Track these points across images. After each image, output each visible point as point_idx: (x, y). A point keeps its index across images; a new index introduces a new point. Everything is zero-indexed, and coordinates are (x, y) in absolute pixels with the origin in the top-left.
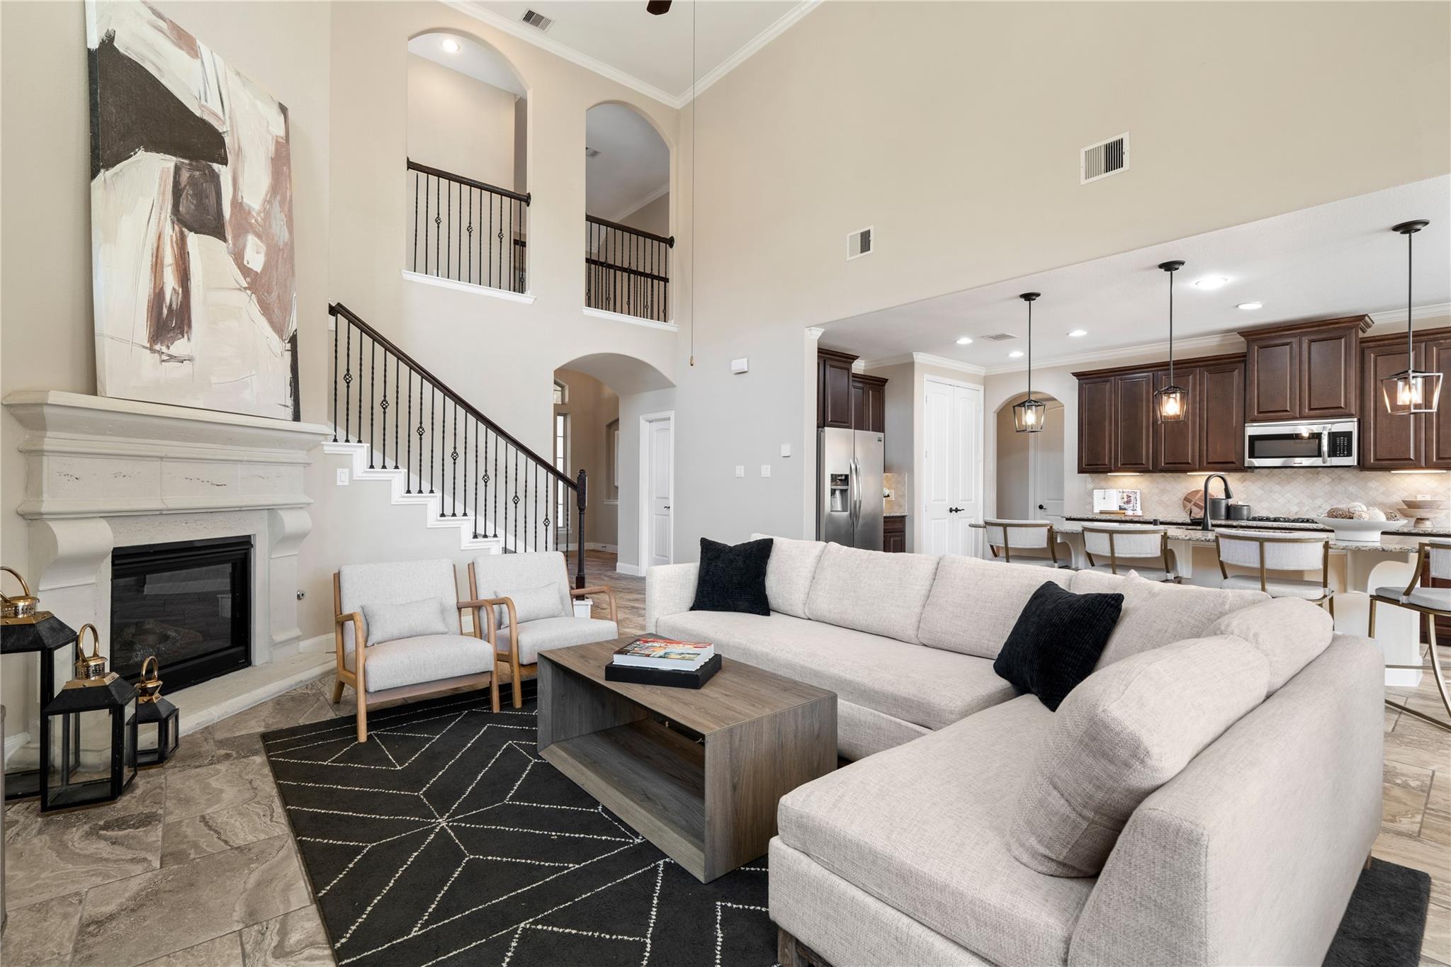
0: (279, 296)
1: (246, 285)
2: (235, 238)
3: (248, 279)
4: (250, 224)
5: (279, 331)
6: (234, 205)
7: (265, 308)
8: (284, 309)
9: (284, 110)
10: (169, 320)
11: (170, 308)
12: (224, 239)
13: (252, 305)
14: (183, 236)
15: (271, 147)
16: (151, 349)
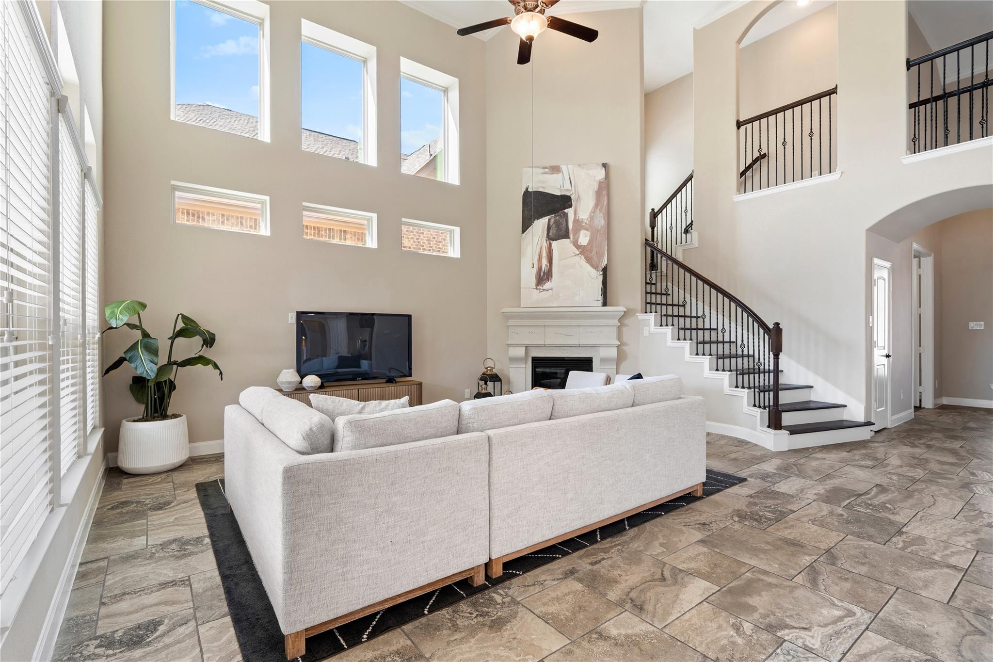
0: (596, 252)
1: (579, 253)
2: (574, 235)
3: (580, 250)
4: (583, 226)
5: (595, 267)
6: (574, 222)
7: (589, 260)
8: (600, 256)
9: (604, 165)
10: (544, 277)
11: (544, 273)
12: (568, 237)
13: (582, 261)
14: (550, 244)
15: (596, 187)
16: (536, 289)
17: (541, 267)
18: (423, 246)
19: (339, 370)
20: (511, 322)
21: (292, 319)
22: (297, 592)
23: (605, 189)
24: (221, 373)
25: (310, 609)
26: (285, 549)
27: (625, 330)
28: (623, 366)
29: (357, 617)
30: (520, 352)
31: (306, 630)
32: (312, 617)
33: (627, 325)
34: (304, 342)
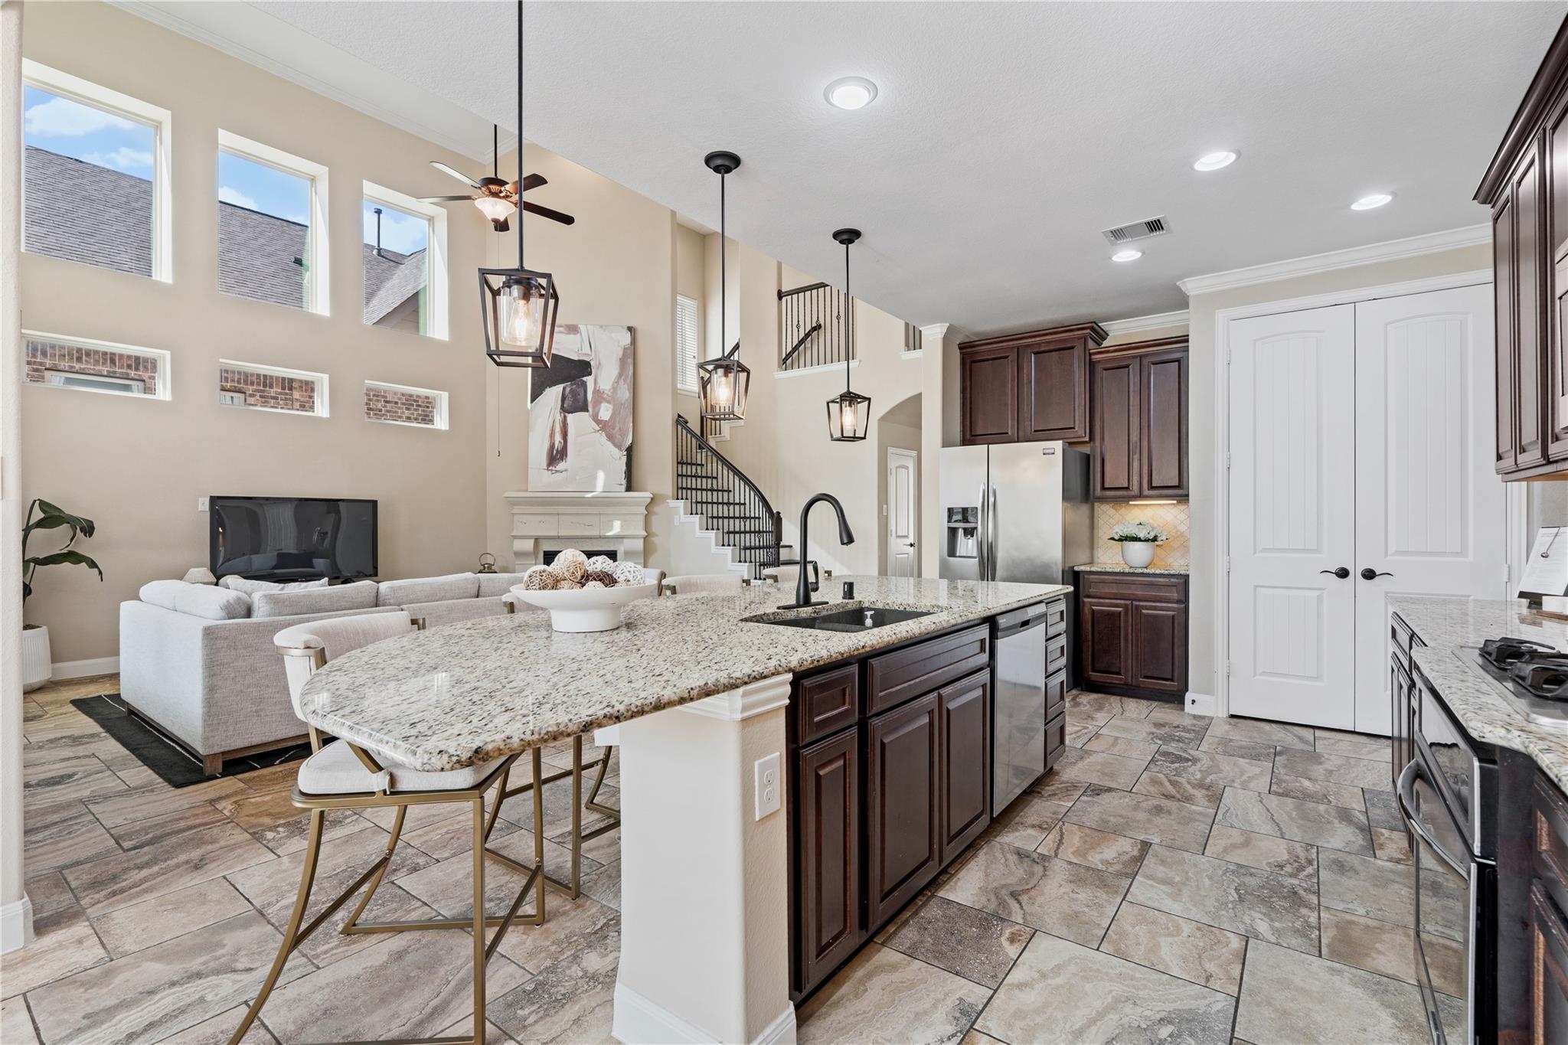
0: (620, 429)
1: (599, 428)
2: (594, 408)
3: (600, 425)
4: (604, 398)
5: (618, 446)
6: (594, 393)
7: (610, 437)
8: (623, 434)
9: (630, 329)
10: (556, 456)
11: (557, 450)
12: (587, 411)
13: (602, 438)
14: (565, 417)
15: (620, 354)
16: (548, 470)
17: (554, 444)
18: (418, 401)
19: (276, 571)
20: (517, 510)
21: (204, 505)
22: (215, 722)
23: (631, 355)
24: (100, 573)
25: (227, 736)
26: (204, 689)
27: (654, 519)
28: (651, 560)
29: (271, 749)
30: (529, 545)
31: (223, 753)
32: (228, 742)
33: (655, 513)
34: (221, 537)
